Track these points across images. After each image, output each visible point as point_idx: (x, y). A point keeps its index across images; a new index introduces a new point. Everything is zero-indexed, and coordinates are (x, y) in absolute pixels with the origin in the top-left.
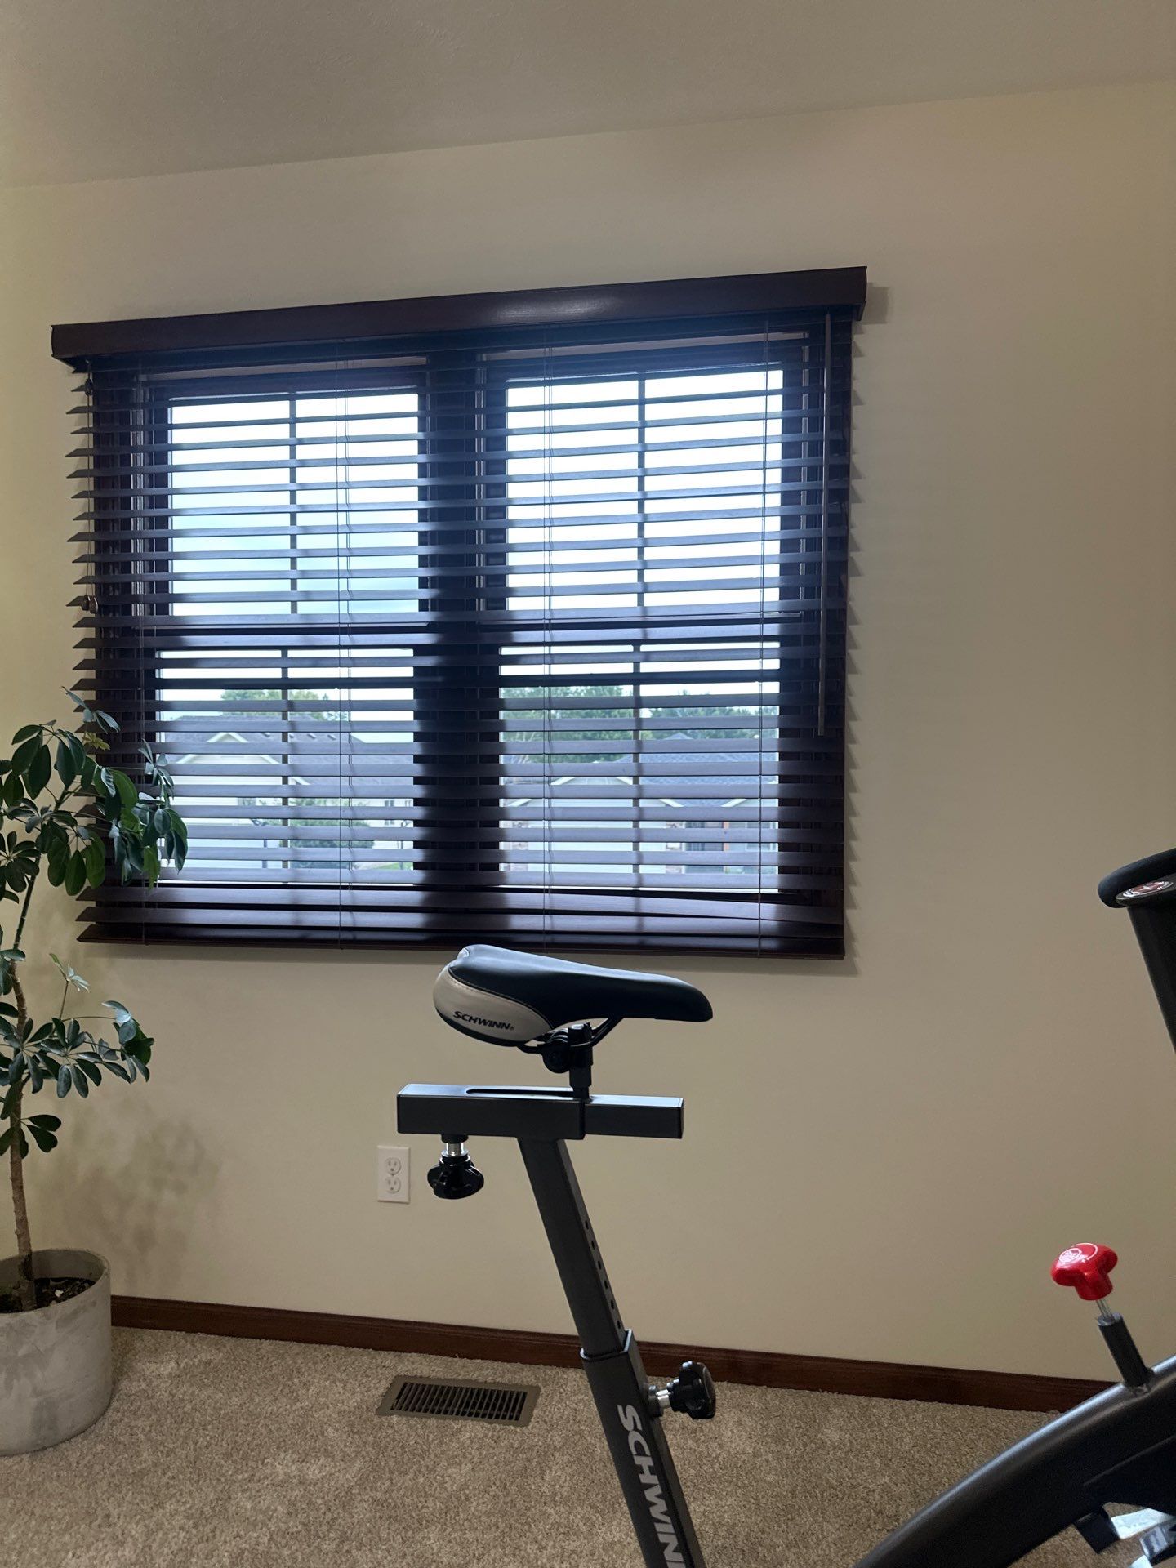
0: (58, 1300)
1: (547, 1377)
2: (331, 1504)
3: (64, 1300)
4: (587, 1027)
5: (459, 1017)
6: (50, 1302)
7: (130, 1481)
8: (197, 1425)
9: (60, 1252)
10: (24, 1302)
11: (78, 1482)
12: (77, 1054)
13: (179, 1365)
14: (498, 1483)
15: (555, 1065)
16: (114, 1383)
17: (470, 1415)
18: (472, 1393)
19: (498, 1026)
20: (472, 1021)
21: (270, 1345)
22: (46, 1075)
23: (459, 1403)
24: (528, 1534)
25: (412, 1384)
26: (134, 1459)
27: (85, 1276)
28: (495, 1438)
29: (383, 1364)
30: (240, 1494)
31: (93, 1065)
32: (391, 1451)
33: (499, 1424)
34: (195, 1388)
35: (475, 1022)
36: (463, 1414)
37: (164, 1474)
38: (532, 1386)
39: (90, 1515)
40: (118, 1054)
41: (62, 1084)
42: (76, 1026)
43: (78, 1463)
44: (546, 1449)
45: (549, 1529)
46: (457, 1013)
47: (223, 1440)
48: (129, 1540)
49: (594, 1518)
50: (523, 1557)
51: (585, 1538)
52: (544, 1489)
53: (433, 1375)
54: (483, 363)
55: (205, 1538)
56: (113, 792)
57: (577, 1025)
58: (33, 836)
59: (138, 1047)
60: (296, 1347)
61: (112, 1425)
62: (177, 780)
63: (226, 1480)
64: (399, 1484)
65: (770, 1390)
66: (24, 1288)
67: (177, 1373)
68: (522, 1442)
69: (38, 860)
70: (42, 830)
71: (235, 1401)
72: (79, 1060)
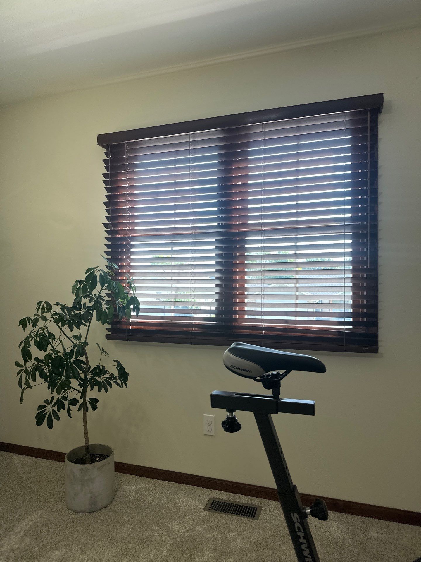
0: (98, 461)
1: (265, 503)
3: (100, 461)
4: (278, 373)
5: (232, 367)
6: (95, 462)
9: (98, 445)
10: (87, 461)
12: (105, 377)
15: (267, 386)
16: (115, 492)
17: (237, 514)
18: (237, 507)
19: (246, 371)
20: (237, 369)
21: (167, 483)
23: (232, 510)
25: (216, 501)
26: (121, 518)
27: (106, 454)
29: (206, 493)
30: (156, 534)
32: (209, 524)
33: (247, 518)
34: (142, 496)
36: (234, 513)
37: (131, 524)
38: (259, 506)
39: (107, 536)
40: (118, 378)
41: (100, 387)
42: (103, 367)
43: (104, 518)
44: (265, 529)
53: (223, 498)
55: (145, 548)
57: (274, 372)
58: (91, 304)
59: (124, 376)
60: (176, 484)
61: (115, 506)
65: (350, 515)
67: (136, 490)
68: (256, 526)
69: (93, 312)
70: (94, 302)
71: (155, 501)
72: (105, 380)
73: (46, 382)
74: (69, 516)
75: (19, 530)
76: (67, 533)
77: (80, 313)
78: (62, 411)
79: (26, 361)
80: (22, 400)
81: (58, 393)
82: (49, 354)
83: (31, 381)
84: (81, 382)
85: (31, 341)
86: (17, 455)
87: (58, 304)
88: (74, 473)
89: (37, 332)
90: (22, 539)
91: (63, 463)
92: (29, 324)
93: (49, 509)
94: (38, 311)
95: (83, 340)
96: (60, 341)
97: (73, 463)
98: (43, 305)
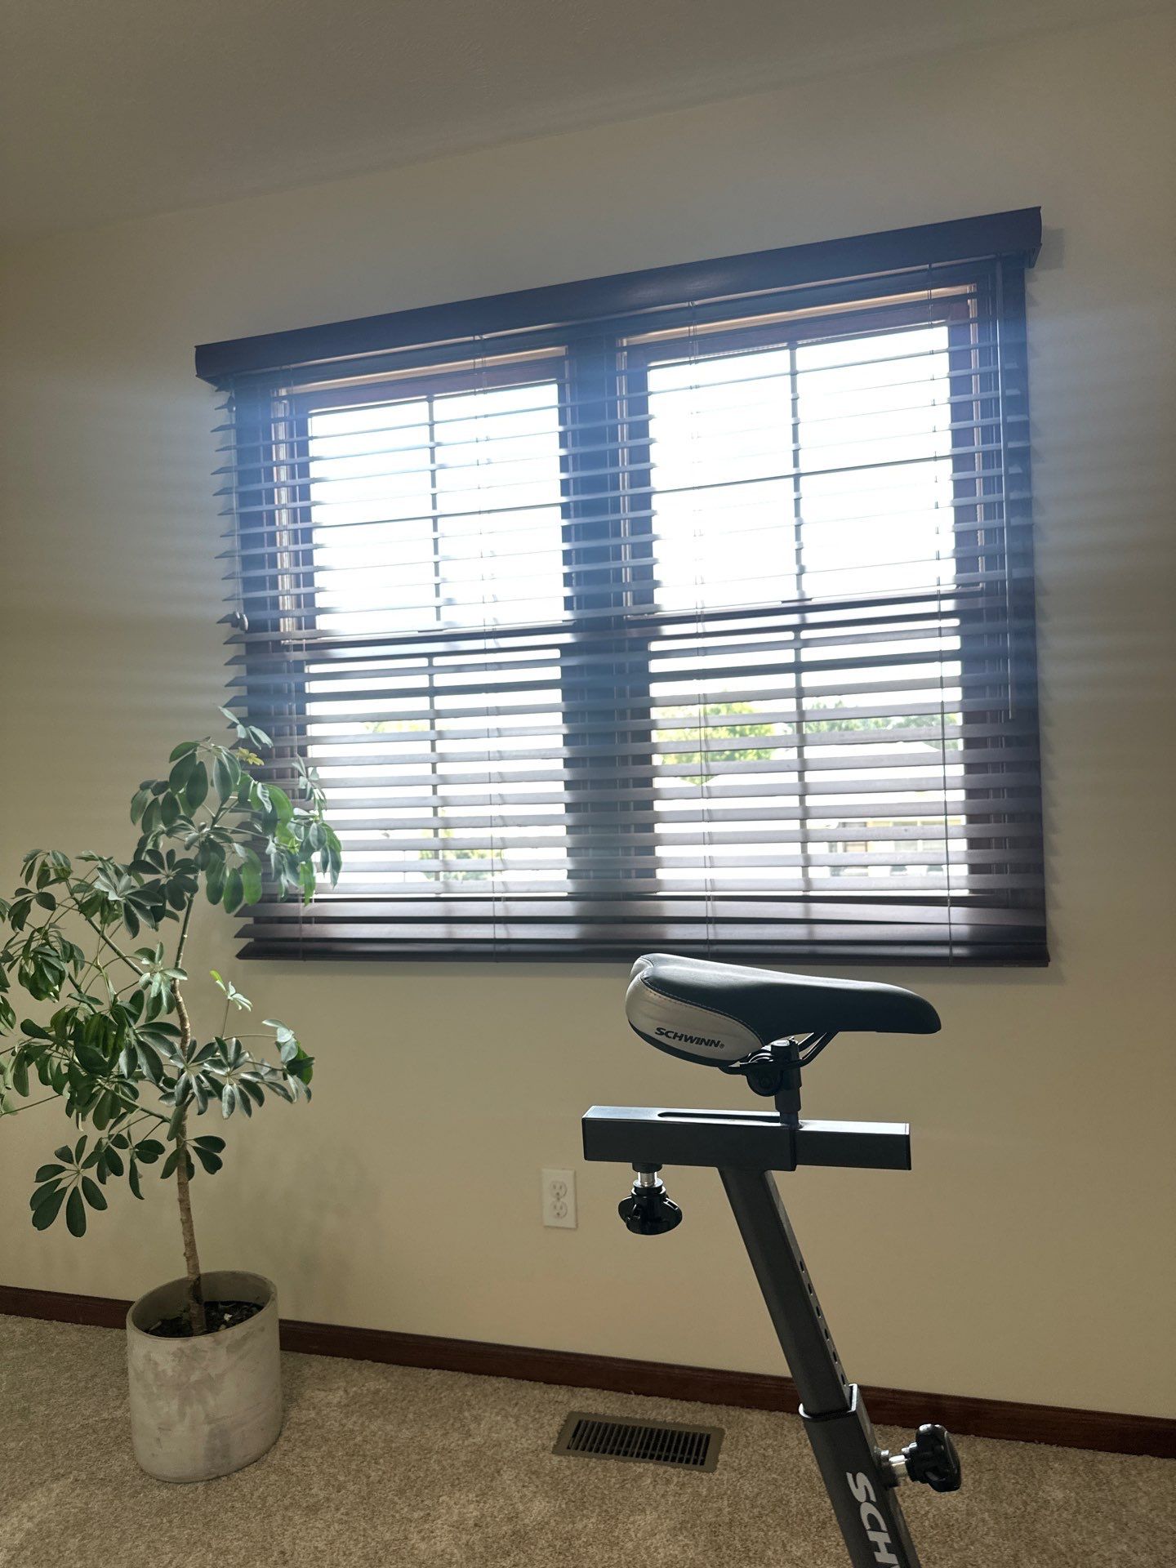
0: (227, 1325)
1: (730, 1418)
3: (234, 1325)
4: (792, 1045)
6: (219, 1326)
8: (368, 1458)
9: (226, 1274)
10: (195, 1327)
11: (252, 1515)
12: (240, 1074)
13: (348, 1394)
15: (760, 1087)
17: (652, 1457)
18: (651, 1434)
19: (707, 1044)
20: (676, 1038)
21: (439, 1375)
22: (211, 1095)
23: (638, 1445)
25: (587, 1421)
26: (307, 1492)
27: (253, 1301)
28: (680, 1484)
29: (555, 1399)
31: (255, 1084)
32: (571, 1493)
33: (684, 1469)
34: (364, 1418)
35: (679, 1039)
36: (644, 1456)
38: (715, 1428)
40: (280, 1074)
46: (657, 1029)
53: (608, 1412)
54: (624, 349)
56: (269, 808)
57: (782, 1042)
58: (192, 854)
59: (300, 1066)
60: (465, 1378)
61: (285, 1455)
62: (331, 794)
63: (401, 1518)
66: (194, 1311)
68: (710, 1490)
69: (196, 878)
70: (200, 848)
71: (405, 1433)
72: (241, 1081)
73: (61, 1094)
77: (158, 881)
78: (111, 1178)
82: (67, 1010)
84: (169, 1091)
87: (89, 856)
88: (155, 1364)
89: (24, 944)
91: (120, 1333)
93: (83, 1476)
94: (28, 878)
96: (98, 967)
97: (152, 1333)
98: (44, 861)
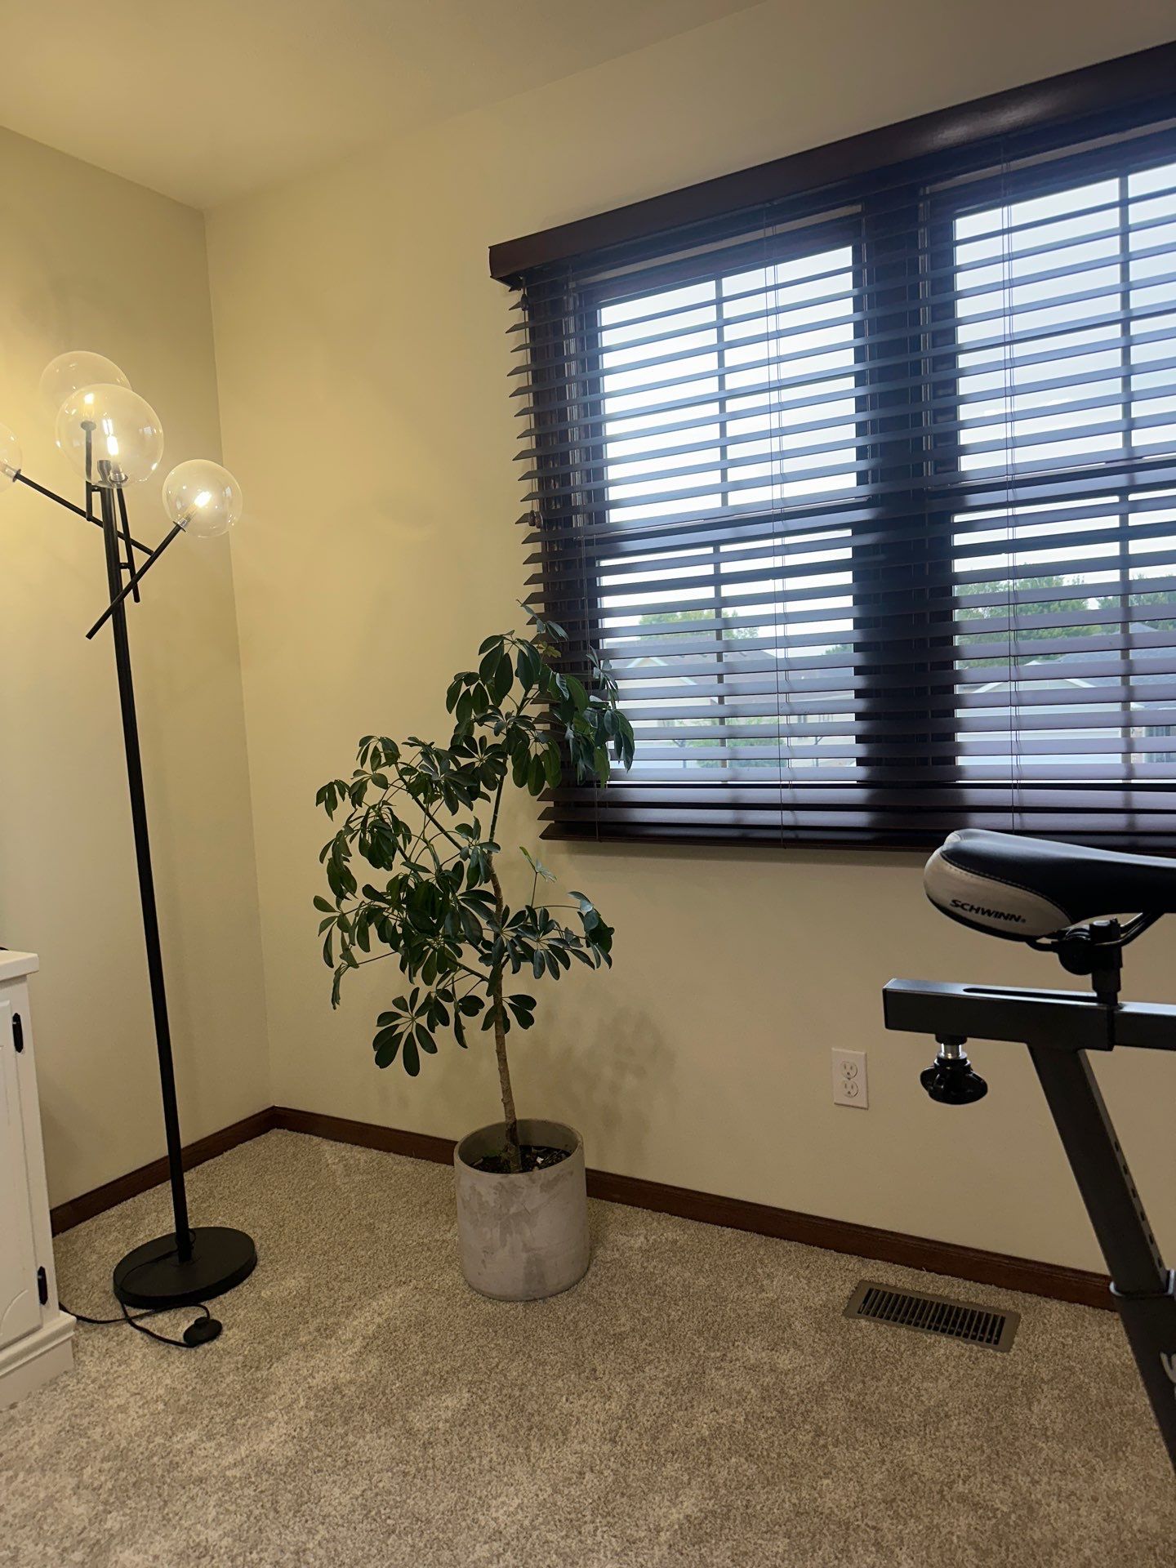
0: (540, 1168)
1: (1027, 1304)
2: (805, 1396)
3: (546, 1167)
4: (1114, 924)
5: (957, 906)
6: (533, 1167)
7: (612, 1341)
8: (668, 1299)
9: (538, 1122)
10: (513, 1165)
11: (565, 1335)
13: (648, 1241)
14: (980, 1407)
16: (591, 1249)
17: (943, 1331)
18: (943, 1311)
19: (1006, 918)
20: (974, 912)
21: (733, 1233)
22: (524, 958)
23: (929, 1318)
24: (1018, 1465)
25: (878, 1291)
27: (561, 1148)
28: (973, 1359)
29: (846, 1267)
30: (713, 1370)
31: (563, 950)
32: (862, 1353)
33: (977, 1345)
34: (664, 1264)
35: (977, 910)
36: (936, 1329)
37: (642, 1340)
39: (578, 1366)
40: (583, 942)
41: (537, 966)
42: (545, 914)
43: (565, 1318)
44: (1033, 1380)
45: (1043, 1464)
46: (954, 901)
47: (694, 1316)
48: (615, 1395)
49: (1094, 1462)
50: (1014, 1488)
51: (1086, 1482)
52: (1033, 1421)
53: (899, 1285)
54: (926, 197)
55: (684, 1407)
56: (567, 696)
58: (501, 739)
59: (600, 935)
60: (757, 1238)
61: (592, 1287)
62: (622, 685)
63: (700, 1355)
64: (872, 1389)
66: (512, 1152)
67: (647, 1248)
68: (1004, 1368)
69: (505, 761)
70: (507, 735)
71: (702, 1281)
72: (549, 945)
73: (396, 951)
74: (474, 1308)
75: (349, 1335)
76: (473, 1351)
77: (474, 763)
78: (439, 1027)
79: (341, 896)
80: (335, 999)
81: (428, 982)
82: (400, 877)
83: (356, 951)
84: (486, 952)
85: (351, 841)
86: (332, 1142)
87: (414, 742)
88: (479, 1194)
89: (361, 819)
90: (359, 1360)
91: (449, 1168)
92: (344, 799)
93: (421, 1285)
94: (363, 762)
95: (484, 837)
96: (425, 841)
97: (476, 1167)
98: (376, 747)
